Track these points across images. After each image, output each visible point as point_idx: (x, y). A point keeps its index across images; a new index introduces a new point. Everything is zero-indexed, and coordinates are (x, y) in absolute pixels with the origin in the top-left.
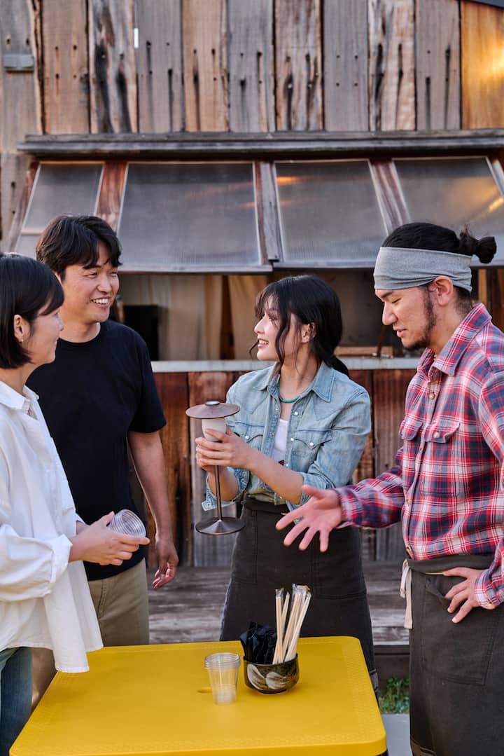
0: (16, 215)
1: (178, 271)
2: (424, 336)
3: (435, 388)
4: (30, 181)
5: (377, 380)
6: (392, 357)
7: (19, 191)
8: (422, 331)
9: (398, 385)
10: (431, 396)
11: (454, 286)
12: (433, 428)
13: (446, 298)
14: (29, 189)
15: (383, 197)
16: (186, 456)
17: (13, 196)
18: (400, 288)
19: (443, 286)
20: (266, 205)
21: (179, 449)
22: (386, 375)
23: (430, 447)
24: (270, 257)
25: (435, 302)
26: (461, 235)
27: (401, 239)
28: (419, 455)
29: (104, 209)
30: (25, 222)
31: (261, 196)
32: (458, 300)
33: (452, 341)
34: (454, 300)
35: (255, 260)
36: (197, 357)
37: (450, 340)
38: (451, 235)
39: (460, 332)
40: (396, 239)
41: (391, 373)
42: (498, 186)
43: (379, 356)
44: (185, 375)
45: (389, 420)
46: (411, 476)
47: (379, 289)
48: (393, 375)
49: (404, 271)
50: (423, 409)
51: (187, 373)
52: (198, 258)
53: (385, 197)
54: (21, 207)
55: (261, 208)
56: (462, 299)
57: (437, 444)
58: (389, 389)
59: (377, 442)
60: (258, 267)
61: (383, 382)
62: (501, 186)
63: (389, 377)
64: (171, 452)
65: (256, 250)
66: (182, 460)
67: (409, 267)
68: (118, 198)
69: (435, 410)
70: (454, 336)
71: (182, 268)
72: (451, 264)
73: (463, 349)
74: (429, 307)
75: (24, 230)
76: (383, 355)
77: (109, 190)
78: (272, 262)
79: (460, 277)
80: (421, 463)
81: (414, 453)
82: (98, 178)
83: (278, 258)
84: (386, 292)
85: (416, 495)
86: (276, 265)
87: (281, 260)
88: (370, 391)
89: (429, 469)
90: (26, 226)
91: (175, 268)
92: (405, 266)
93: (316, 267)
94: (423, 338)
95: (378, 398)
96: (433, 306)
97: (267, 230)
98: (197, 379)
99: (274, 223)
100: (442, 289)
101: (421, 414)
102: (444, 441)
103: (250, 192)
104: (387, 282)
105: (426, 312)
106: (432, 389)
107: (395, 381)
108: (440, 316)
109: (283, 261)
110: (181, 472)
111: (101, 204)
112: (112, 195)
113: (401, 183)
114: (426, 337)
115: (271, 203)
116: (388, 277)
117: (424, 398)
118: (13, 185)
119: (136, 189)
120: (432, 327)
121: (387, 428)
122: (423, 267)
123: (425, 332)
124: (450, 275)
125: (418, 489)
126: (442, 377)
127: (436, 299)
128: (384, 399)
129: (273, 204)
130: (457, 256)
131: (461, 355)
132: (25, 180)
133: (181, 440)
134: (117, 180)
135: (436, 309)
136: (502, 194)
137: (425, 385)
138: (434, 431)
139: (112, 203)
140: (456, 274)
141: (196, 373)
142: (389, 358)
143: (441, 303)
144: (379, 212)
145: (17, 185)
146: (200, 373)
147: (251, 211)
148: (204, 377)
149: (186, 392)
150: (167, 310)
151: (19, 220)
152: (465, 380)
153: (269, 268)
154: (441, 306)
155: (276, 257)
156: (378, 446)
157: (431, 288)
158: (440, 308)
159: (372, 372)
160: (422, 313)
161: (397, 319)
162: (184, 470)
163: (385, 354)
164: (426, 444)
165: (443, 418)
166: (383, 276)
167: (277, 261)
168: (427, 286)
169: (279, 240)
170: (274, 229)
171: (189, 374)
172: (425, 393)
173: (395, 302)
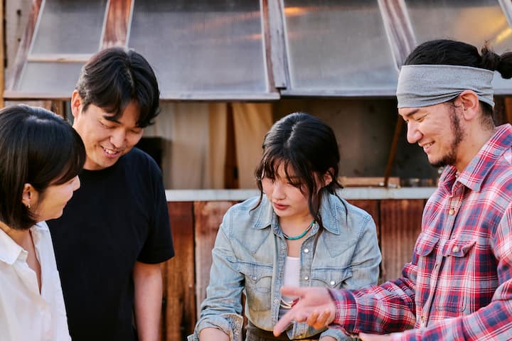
0: (22, 43)
1: (184, 98)
2: (450, 150)
3: (456, 204)
4: (36, 9)
5: (384, 209)
6: (399, 187)
7: (25, 19)
8: (449, 146)
9: (405, 215)
10: (451, 212)
11: (480, 101)
12: (452, 242)
13: (472, 113)
14: (35, 16)
15: (391, 26)
16: (191, 286)
17: (19, 24)
18: (426, 105)
19: (468, 100)
20: (274, 33)
21: (185, 279)
22: (393, 205)
23: (448, 262)
24: (278, 85)
25: (460, 117)
26: (482, 51)
27: (424, 56)
28: (435, 272)
29: (110, 37)
30: (31, 48)
31: (268, 24)
32: (483, 115)
33: (478, 157)
34: (479, 115)
35: (263, 88)
36: (201, 186)
37: (477, 156)
38: (472, 50)
39: (487, 148)
40: (418, 56)
41: (398, 203)
42: (506, 16)
43: (386, 186)
44: (190, 205)
45: (396, 250)
46: (425, 292)
47: (403, 108)
48: (401, 205)
49: (430, 87)
50: (441, 225)
51: (193, 202)
52: (206, 87)
53: (393, 25)
54: (27, 35)
55: (268, 37)
56: (486, 114)
57: (456, 258)
58: (396, 219)
59: (384, 273)
60: (266, 95)
61: (390, 212)
62: (509, 16)
63: (396, 207)
64: (176, 282)
65: (264, 79)
66: (187, 290)
67: (435, 83)
68: (124, 25)
69: (454, 226)
70: (481, 153)
71: (189, 96)
72: (476, 79)
73: (490, 165)
74: (456, 122)
75: (30, 57)
76: (390, 185)
77: (115, 19)
78: (279, 89)
79: (484, 92)
80: (438, 279)
81: (429, 269)
82: (105, 6)
83: (285, 86)
84: (411, 110)
85: (432, 312)
86: (283, 92)
87: (288, 88)
88: (377, 220)
89: (446, 284)
90: (33, 52)
91: (182, 95)
92: (430, 82)
93: (323, 95)
94: (449, 153)
95: (385, 227)
96: (459, 121)
97: (274, 59)
98: (203, 208)
99: (282, 50)
100: (467, 104)
101: (438, 230)
102: (462, 255)
103: (257, 22)
104: (413, 100)
105: (453, 127)
106: (452, 205)
107: (402, 211)
108: (467, 131)
109: (290, 89)
110: (187, 301)
111: (107, 32)
112: (118, 23)
113: (409, 13)
114: (454, 153)
115: (278, 32)
116: (413, 95)
117: (442, 214)
118: (19, 12)
119: (143, 18)
120: (459, 142)
121: (394, 257)
122: (449, 82)
123: (452, 147)
124: (475, 89)
125: (433, 305)
126: (466, 191)
127: (462, 114)
128: (391, 229)
129: (280, 32)
130: (481, 71)
131: (487, 172)
132: (31, 8)
133: (186, 270)
134: (124, 8)
135: (462, 123)
136: (510, 23)
137: (445, 202)
138: (454, 245)
139: (118, 31)
140: (480, 89)
141: (201, 202)
142: (396, 188)
143: (467, 117)
144: (387, 41)
145: (23, 13)
146: (206, 202)
147: (259, 43)
148: (210, 207)
149: (191, 220)
150: (170, 143)
151: (25, 47)
152: (491, 195)
153: (276, 96)
154: (466, 120)
155: (284, 85)
156: (385, 276)
157: (457, 103)
158: (466, 123)
159: (379, 202)
160: (449, 127)
161: (423, 135)
162: (190, 300)
163: (392, 183)
164: (444, 259)
165: (463, 232)
166: (408, 94)
167: (284, 89)
168: (453, 101)
169: (286, 67)
170: (281, 56)
171: (195, 204)
172: (444, 210)
173: (420, 120)
